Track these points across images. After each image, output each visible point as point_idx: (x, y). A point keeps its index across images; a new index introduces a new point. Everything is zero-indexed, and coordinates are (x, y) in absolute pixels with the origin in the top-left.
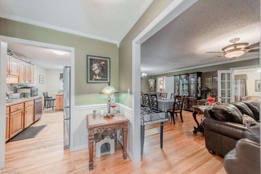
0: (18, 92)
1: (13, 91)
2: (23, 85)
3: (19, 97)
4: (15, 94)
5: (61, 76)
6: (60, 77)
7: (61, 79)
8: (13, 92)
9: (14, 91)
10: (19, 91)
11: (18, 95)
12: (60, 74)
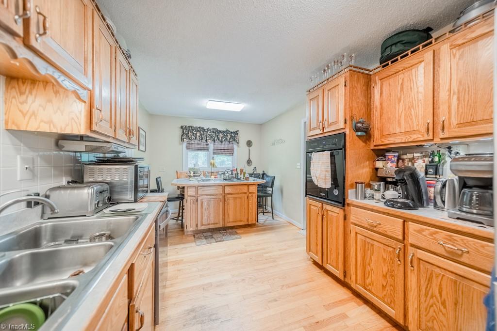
0: (85, 180)
1: (66, 174)
2: (108, 145)
3: (91, 208)
4: (76, 191)
5: (183, 132)
6: (182, 136)
7: (182, 140)
8: (64, 182)
9: (71, 176)
10: (93, 176)
11: (86, 194)
12: (182, 127)
